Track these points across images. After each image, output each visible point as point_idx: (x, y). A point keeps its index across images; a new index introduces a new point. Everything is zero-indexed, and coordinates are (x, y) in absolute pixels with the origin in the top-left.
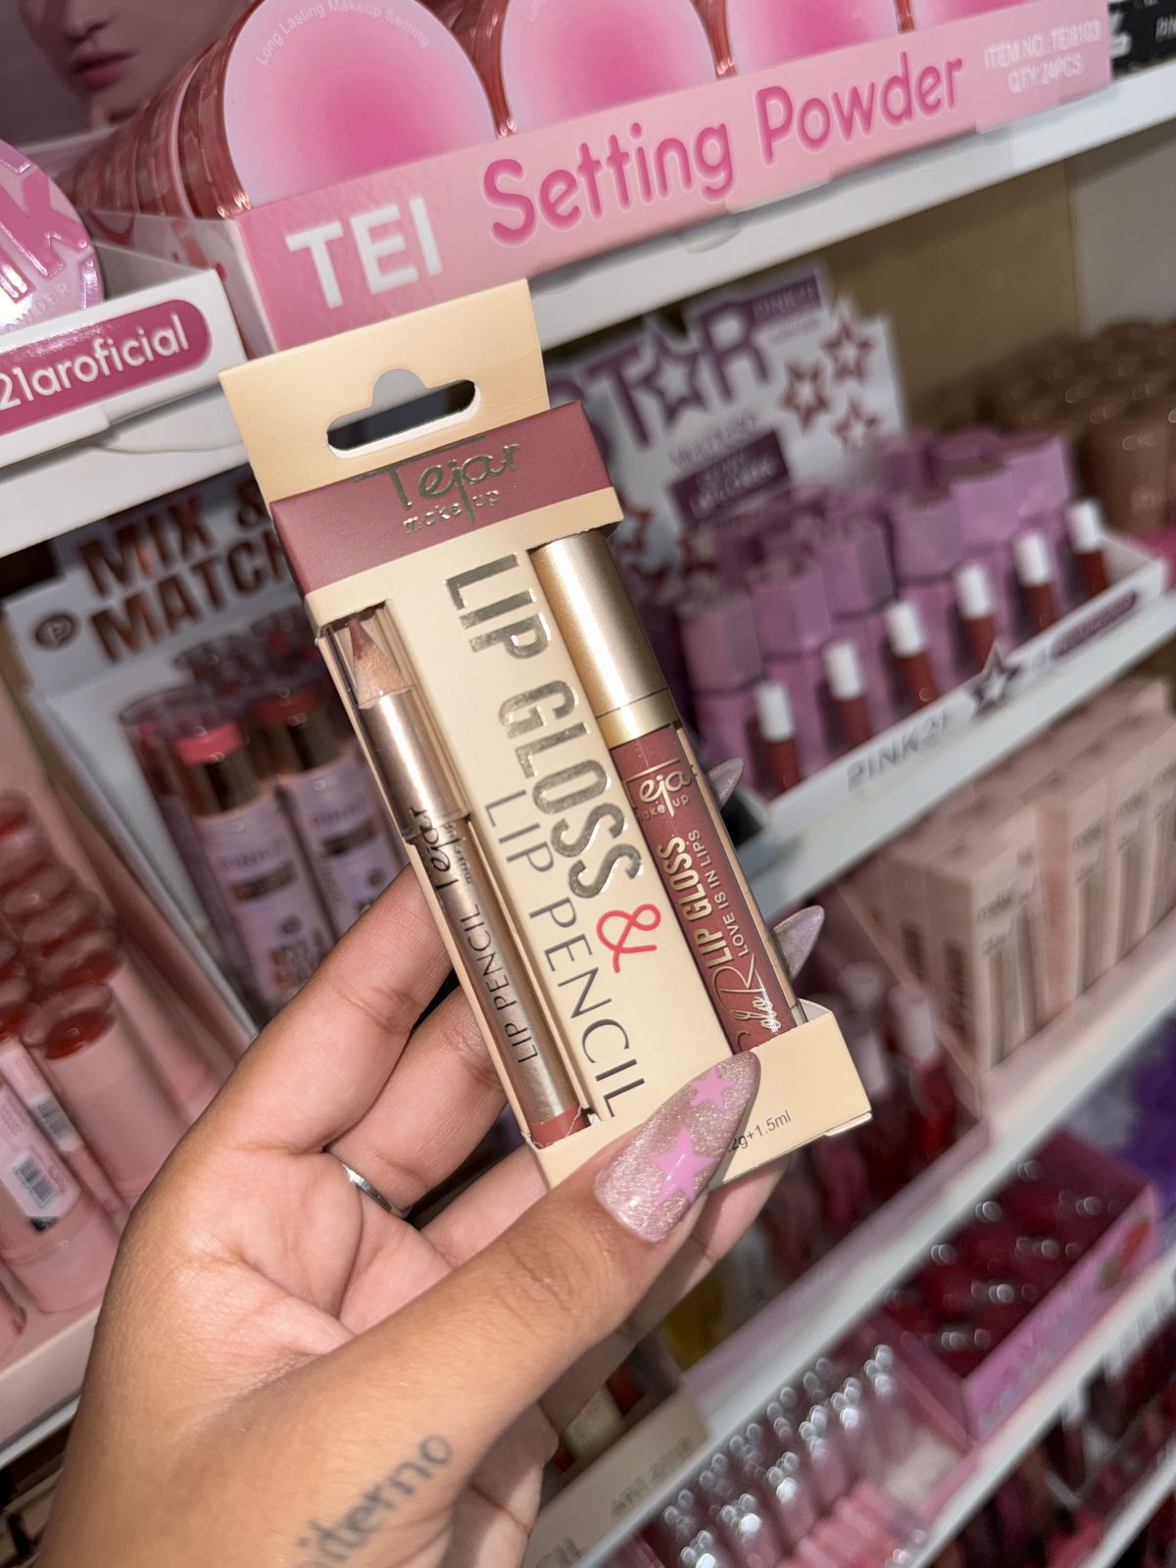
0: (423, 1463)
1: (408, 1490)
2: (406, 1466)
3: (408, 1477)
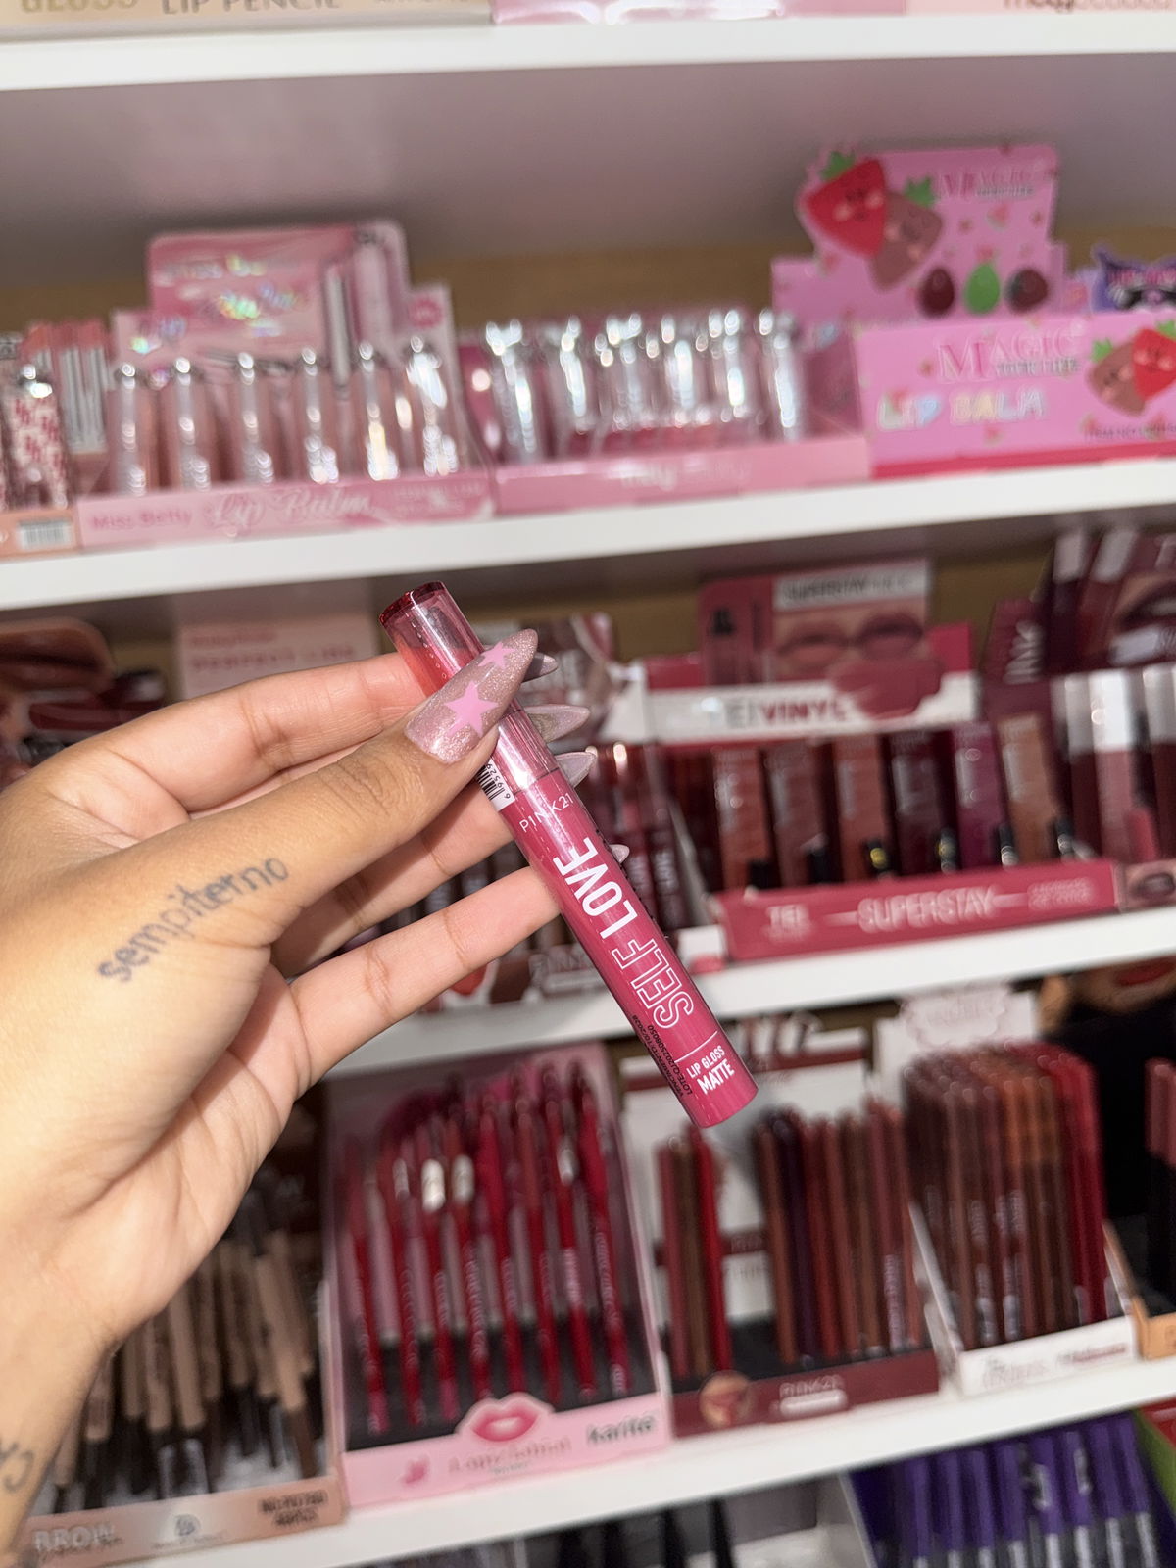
0: (266, 873)
1: (254, 887)
2: (254, 869)
3: (253, 876)
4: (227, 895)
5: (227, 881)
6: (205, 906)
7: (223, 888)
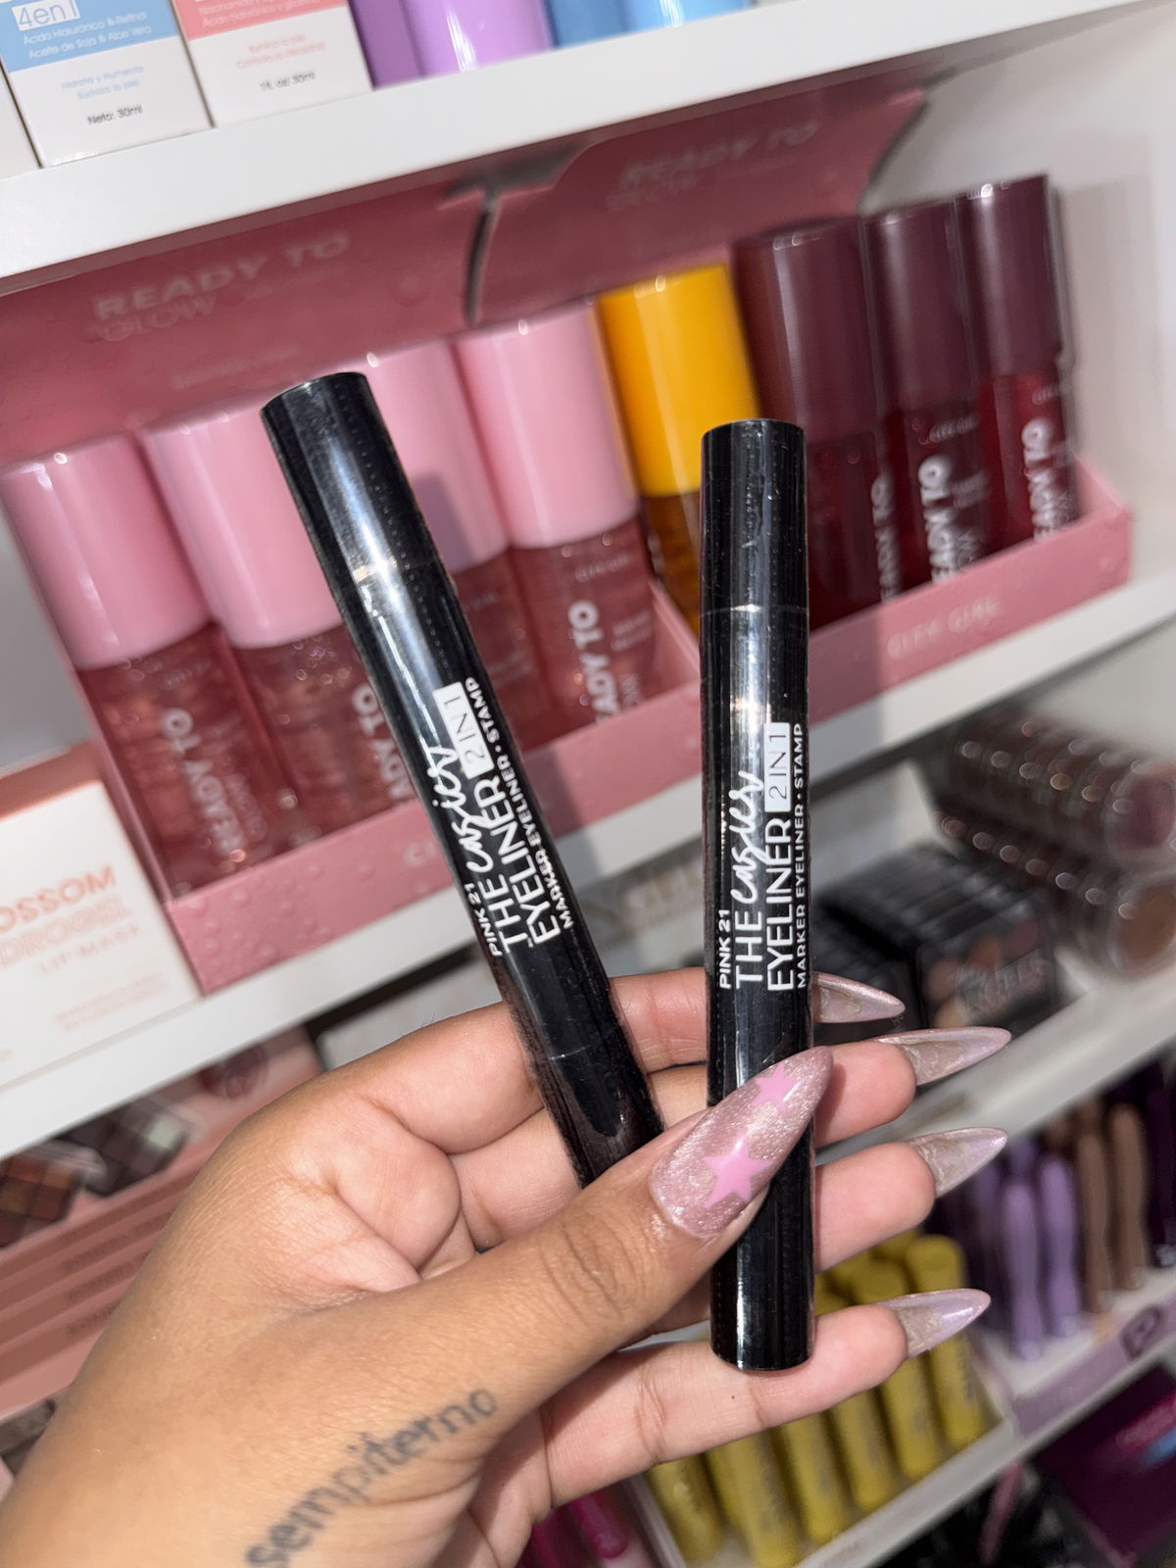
4: (418, 1445)
5: (422, 1427)
6: (393, 1462)
7: (416, 1436)
